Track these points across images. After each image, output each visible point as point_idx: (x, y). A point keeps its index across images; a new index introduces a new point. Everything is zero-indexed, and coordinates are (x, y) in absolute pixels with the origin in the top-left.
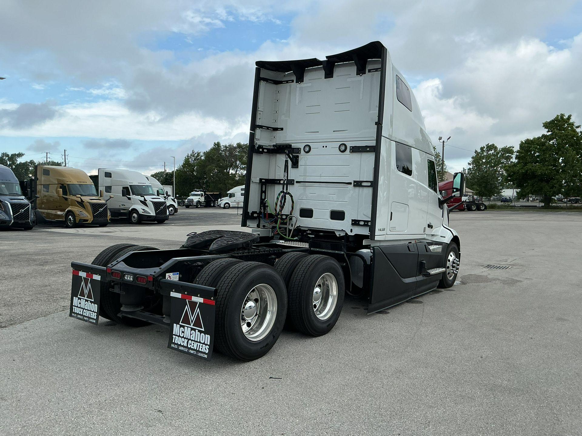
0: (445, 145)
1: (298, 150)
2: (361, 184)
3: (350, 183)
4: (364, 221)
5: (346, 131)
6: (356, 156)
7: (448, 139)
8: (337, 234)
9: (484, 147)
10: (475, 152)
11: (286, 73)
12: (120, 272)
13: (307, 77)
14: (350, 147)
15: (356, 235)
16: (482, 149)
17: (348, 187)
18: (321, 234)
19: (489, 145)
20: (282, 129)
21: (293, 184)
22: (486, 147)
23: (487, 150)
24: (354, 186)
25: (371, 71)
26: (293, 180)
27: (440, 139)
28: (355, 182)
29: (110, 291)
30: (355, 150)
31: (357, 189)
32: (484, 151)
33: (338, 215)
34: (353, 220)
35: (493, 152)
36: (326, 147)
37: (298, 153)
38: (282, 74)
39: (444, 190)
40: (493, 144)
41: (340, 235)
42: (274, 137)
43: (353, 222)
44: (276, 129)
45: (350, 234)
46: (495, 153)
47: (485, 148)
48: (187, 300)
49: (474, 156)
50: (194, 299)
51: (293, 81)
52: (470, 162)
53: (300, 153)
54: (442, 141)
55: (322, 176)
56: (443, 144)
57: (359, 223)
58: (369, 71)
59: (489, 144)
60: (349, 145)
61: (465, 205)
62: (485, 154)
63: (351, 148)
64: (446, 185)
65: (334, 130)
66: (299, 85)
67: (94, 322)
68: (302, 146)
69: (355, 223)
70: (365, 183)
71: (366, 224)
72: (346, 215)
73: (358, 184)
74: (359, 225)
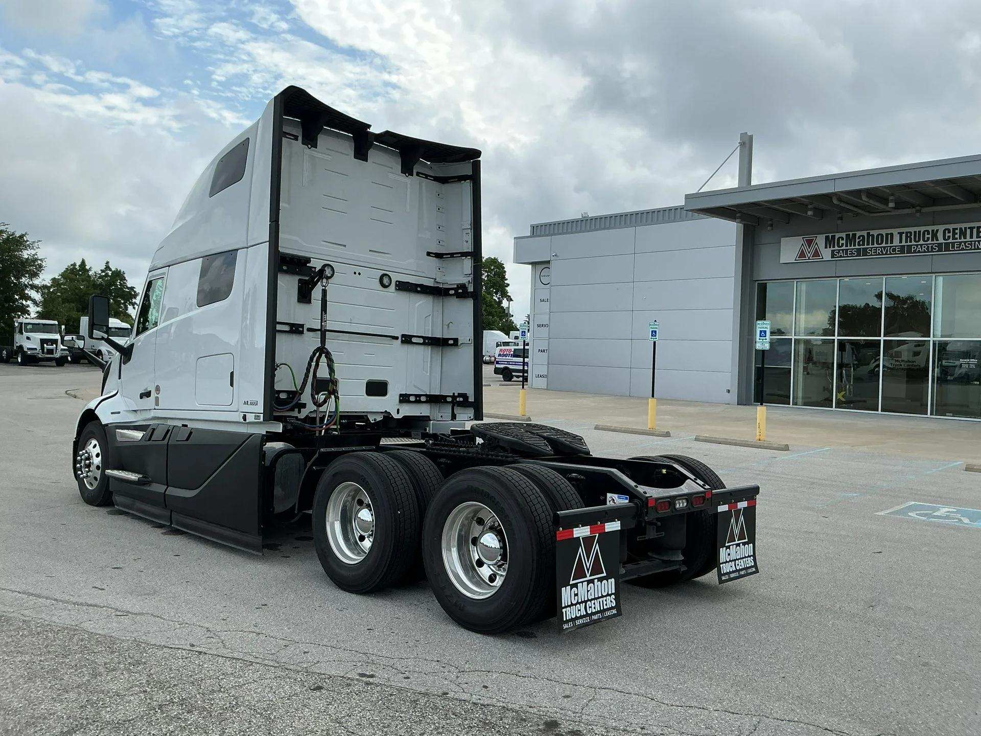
2: (411, 340)
3: (397, 338)
4: (416, 396)
5: (388, 255)
6: (404, 297)
8: (372, 419)
12: (670, 500)
13: (322, 142)
14: (396, 281)
15: (404, 417)
17: (393, 343)
18: (344, 421)
21: (302, 332)
24: (403, 342)
26: (302, 326)
28: (403, 336)
29: (639, 541)
30: (403, 287)
31: (406, 347)
33: (377, 388)
34: (401, 395)
36: (361, 274)
41: (375, 420)
43: (401, 398)
45: (396, 416)
48: (733, 511)
51: (296, 138)
55: (353, 322)
57: (408, 399)
58: (418, 174)
60: (395, 278)
63: (397, 283)
65: (371, 250)
66: (308, 151)
67: (614, 612)
69: (404, 399)
70: (416, 338)
71: (418, 400)
72: (390, 388)
73: (407, 340)
74: (409, 402)
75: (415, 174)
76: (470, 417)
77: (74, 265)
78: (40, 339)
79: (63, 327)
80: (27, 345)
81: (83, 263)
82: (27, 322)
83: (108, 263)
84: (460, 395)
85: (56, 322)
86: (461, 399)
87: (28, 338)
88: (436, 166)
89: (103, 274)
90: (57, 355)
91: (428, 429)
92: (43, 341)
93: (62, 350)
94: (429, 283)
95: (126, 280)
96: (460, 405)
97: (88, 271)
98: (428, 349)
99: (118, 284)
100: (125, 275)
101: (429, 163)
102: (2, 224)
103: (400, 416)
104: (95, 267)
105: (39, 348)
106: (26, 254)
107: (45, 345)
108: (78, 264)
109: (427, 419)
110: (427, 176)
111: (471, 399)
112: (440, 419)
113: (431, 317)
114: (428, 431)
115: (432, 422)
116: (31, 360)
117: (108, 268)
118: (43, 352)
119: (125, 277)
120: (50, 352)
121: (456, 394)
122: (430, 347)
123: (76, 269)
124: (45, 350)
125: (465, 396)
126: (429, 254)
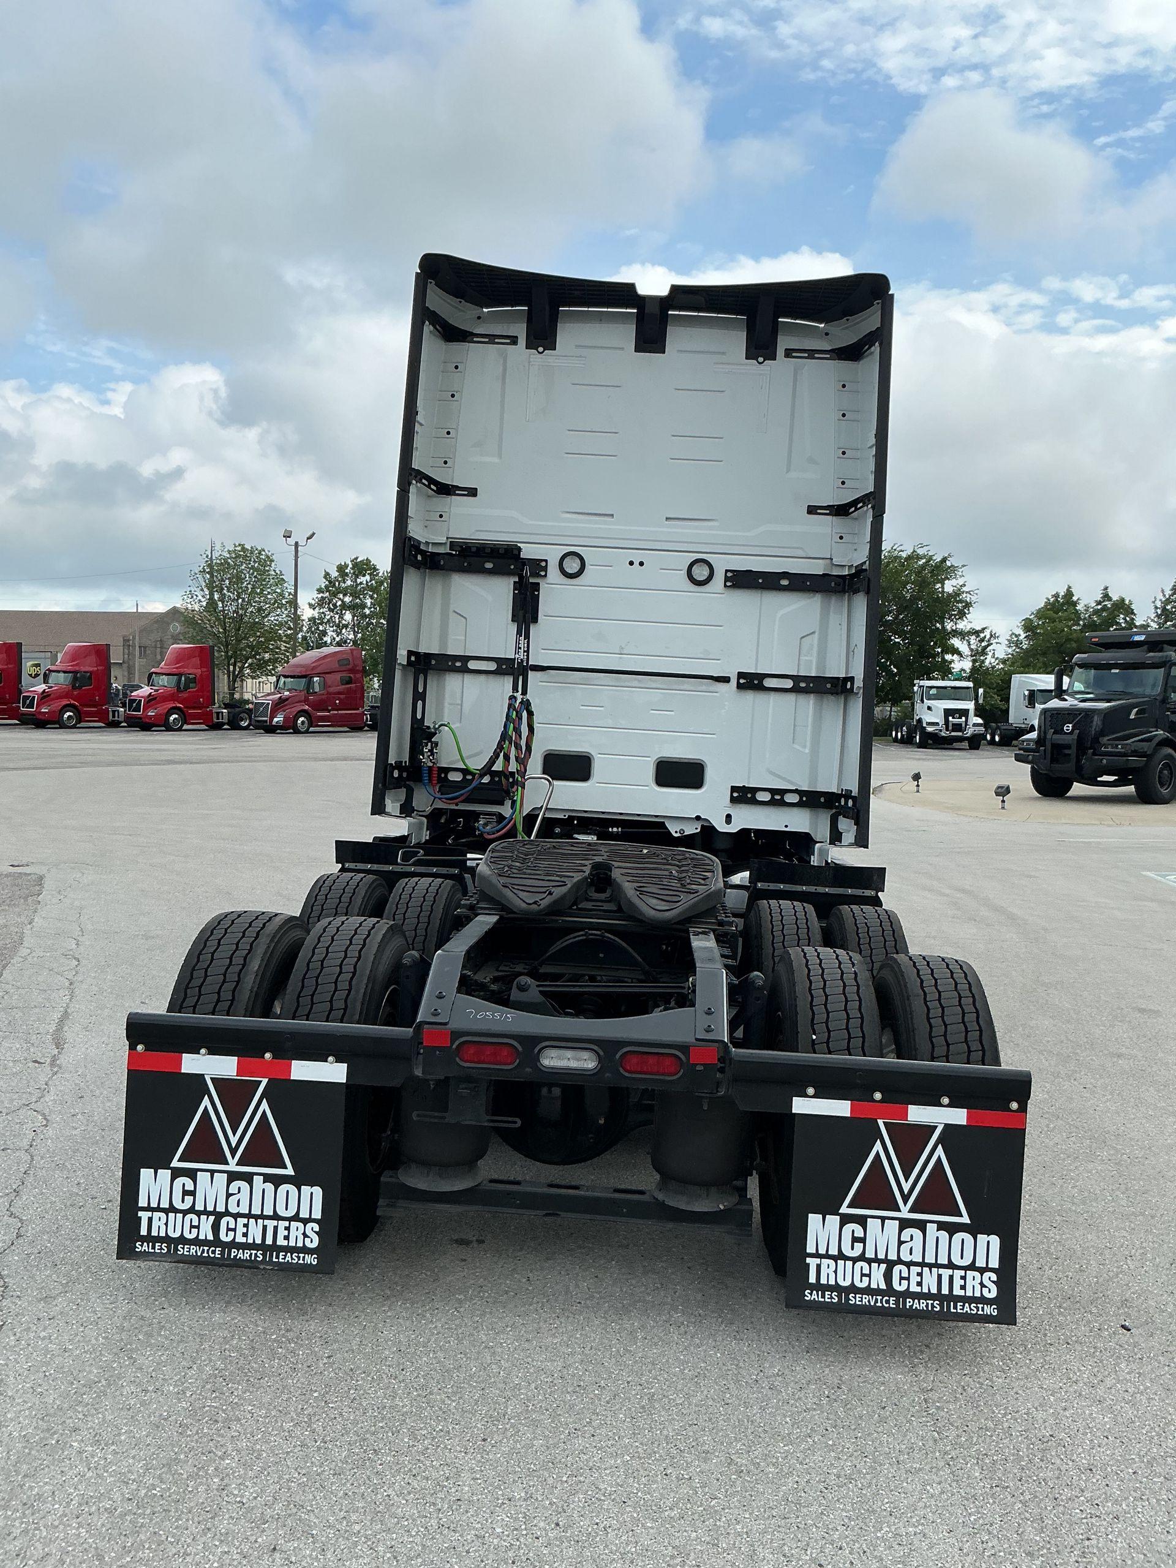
0: (300, 554)
1: (538, 567)
2: (761, 682)
3: (726, 680)
4: (773, 791)
5: (711, 523)
6: (747, 600)
7: (308, 539)
8: (674, 829)
9: (346, 566)
10: (325, 577)
11: (485, 310)
12: (515, 1043)
13: (567, 335)
14: (727, 571)
15: (743, 830)
16: (341, 569)
17: (717, 690)
18: (615, 829)
19: (358, 560)
20: (473, 492)
22: (350, 566)
23: (354, 573)
24: (740, 686)
25: (794, 354)
27: (288, 535)
28: (741, 675)
30: (740, 580)
31: (750, 696)
32: (347, 574)
33: (678, 773)
34: (734, 789)
35: (368, 580)
36: (641, 564)
37: (538, 576)
38: (472, 311)
39: (318, 675)
40: (367, 559)
41: (684, 831)
42: (441, 516)
43: (735, 795)
44: (445, 490)
45: (722, 827)
46: (373, 582)
47: (349, 568)
48: (880, 1122)
49: (323, 587)
50: (917, 1114)
51: (514, 340)
52: (313, 602)
53: (546, 576)
54: (291, 541)
55: (625, 652)
56: (297, 551)
57: (754, 796)
58: (788, 353)
59: (357, 558)
60: (720, 563)
61: (366, 714)
62: (349, 583)
63: (729, 574)
64: (321, 662)
65: (669, 516)
66: (538, 359)
67: (309, 1261)
68: (552, 555)
69: (743, 796)
70: (775, 679)
71: (778, 798)
72: (709, 774)
73: (751, 682)
74: (754, 802)
75: (780, 352)
77: (1056, 596)
78: (944, 709)
79: (981, 691)
80: (927, 718)
81: (1069, 594)
82: (930, 685)
83: (1106, 588)
84: (848, 794)
85: (971, 684)
86: (851, 803)
87: (929, 708)
88: (835, 328)
89: (1099, 607)
90: (969, 732)
92: (948, 713)
93: (975, 725)
94: (817, 568)
95: (1135, 615)
96: (846, 813)
97: (1075, 604)
98: (808, 704)
99: (1122, 621)
100: (1133, 607)
101: (823, 325)
102: (920, 546)
103: (733, 828)
104: (1087, 598)
105: (941, 721)
106: (949, 587)
107: (950, 718)
108: (1062, 594)
110: (811, 354)
113: (816, 635)
115: (818, 845)
116: (933, 741)
117: (1106, 597)
118: (947, 730)
119: (1133, 610)
120: (958, 727)
121: (844, 793)
122: (812, 695)
123: (1059, 601)
124: (950, 725)
126: (812, 510)
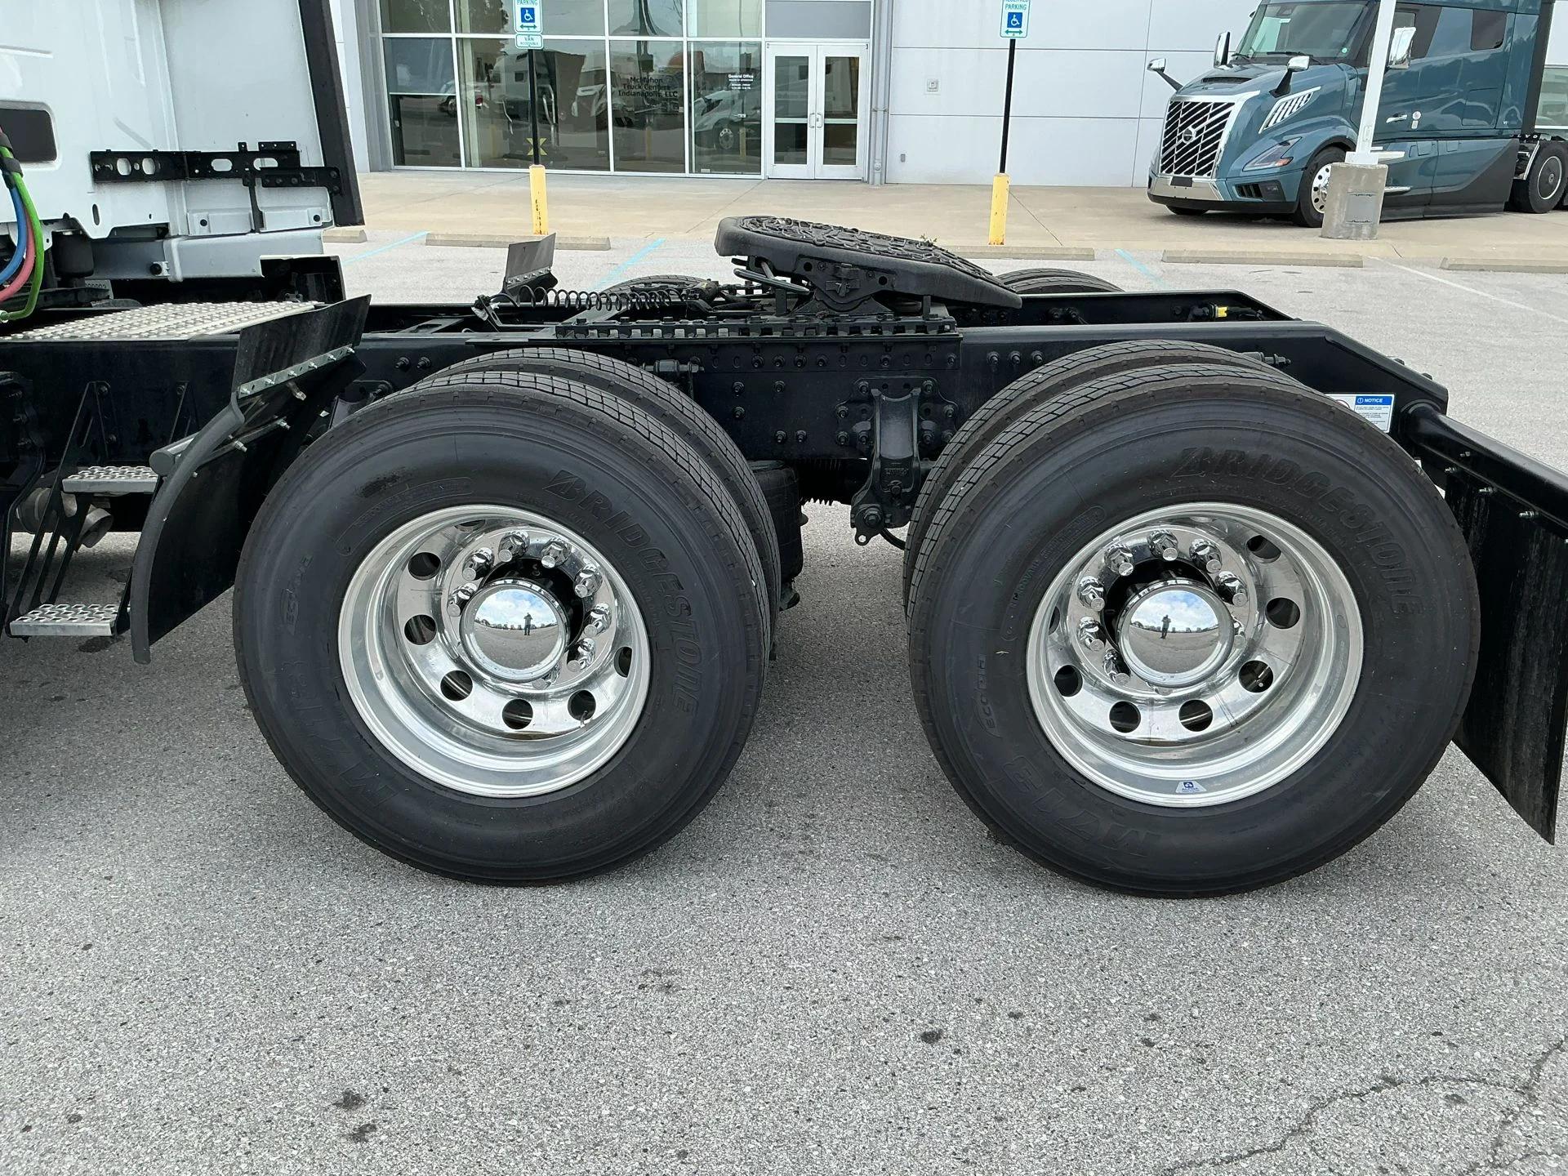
4: (131, 157)
34: (94, 157)
69: (103, 167)
71: (136, 170)
74: (117, 177)
76: (317, 218)
84: (266, 150)
86: (272, 163)
91: (164, 266)
96: (272, 179)
103: (102, 231)
109: (162, 232)
111: (311, 156)
112: (199, 230)
114: (165, 273)
115: (174, 243)
121: (253, 147)
125: (286, 152)
